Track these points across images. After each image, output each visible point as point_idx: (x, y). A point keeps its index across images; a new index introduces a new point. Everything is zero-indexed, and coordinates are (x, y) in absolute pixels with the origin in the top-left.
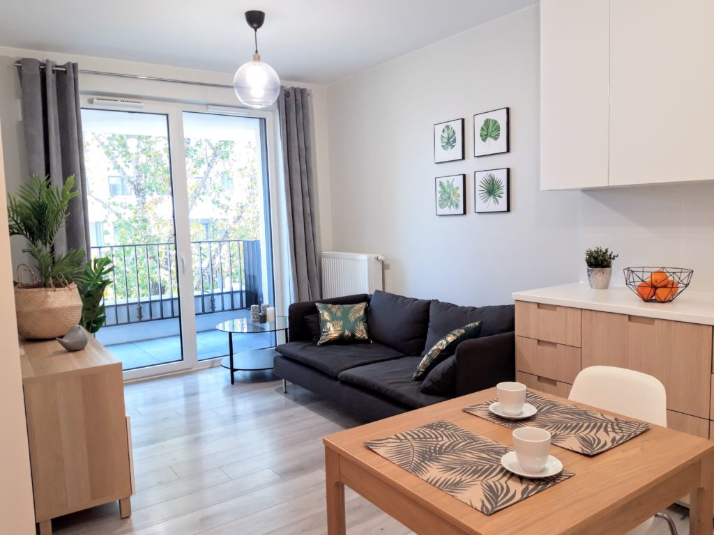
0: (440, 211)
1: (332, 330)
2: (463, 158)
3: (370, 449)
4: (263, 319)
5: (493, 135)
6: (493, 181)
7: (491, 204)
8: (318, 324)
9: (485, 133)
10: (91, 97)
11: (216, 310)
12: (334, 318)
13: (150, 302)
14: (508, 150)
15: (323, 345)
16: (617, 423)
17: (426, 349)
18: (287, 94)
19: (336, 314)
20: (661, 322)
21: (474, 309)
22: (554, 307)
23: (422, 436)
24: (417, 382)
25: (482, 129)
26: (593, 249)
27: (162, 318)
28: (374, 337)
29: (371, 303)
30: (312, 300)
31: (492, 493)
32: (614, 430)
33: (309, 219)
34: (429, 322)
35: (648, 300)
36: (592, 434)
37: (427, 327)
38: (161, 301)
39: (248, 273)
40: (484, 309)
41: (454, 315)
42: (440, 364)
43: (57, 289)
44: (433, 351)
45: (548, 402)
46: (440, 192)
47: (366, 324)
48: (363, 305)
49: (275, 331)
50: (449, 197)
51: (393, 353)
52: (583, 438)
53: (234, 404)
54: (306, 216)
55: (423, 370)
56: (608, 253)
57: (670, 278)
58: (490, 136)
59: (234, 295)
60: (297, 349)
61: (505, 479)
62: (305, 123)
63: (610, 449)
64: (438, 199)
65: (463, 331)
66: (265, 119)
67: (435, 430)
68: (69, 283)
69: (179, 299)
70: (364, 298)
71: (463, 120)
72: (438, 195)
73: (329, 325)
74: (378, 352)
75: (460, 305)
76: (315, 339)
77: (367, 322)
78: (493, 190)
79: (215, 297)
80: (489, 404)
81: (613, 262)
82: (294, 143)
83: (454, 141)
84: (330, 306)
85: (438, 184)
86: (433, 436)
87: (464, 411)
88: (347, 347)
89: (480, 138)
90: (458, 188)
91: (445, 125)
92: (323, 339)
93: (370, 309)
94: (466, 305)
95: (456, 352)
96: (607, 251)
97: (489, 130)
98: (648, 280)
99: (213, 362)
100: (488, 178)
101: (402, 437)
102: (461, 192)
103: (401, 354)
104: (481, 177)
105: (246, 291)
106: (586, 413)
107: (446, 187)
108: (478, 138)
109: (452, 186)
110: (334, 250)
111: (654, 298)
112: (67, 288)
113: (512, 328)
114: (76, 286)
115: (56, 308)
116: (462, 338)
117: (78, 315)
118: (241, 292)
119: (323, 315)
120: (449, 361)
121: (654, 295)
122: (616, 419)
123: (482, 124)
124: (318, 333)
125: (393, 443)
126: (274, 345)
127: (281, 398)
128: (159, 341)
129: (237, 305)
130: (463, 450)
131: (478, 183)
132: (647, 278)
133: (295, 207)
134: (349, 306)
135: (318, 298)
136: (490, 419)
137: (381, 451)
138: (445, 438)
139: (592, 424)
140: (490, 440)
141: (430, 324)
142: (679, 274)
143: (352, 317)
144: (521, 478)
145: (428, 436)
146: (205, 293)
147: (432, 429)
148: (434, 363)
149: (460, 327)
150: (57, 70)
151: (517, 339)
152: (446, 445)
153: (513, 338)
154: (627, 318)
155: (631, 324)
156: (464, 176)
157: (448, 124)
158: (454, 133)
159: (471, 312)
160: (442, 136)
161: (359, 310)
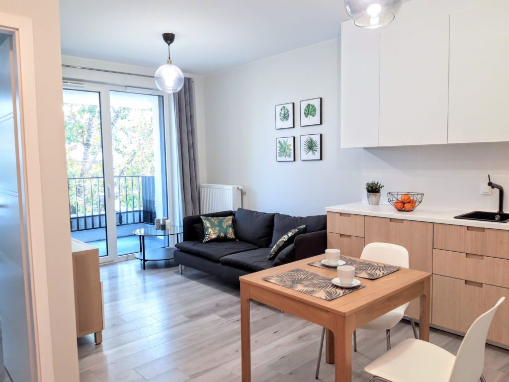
0: (279, 159)
1: (212, 232)
2: (294, 127)
4: (164, 227)
5: (313, 113)
6: (312, 141)
7: (311, 155)
8: (203, 229)
9: (307, 112)
11: (123, 223)
12: (213, 225)
14: (321, 123)
15: (207, 242)
16: (385, 267)
19: (214, 223)
20: (406, 221)
21: (302, 218)
22: (349, 215)
23: (290, 275)
24: (270, 261)
25: (305, 110)
26: (370, 182)
28: (239, 237)
29: (236, 216)
30: (194, 215)
31: (329, 293)
32: (383, 270)
33: (193, 162)
34: (274, 226)
35: (400, 210)
36: (373, 271)
37: (273, 229)
39: (145, 199)
40: (308, 218)
41: (290, 222)
42: (284, 249)
44: (280, 242)
45: (350, 260)
46: (279, 147)
48: (230, 218)
49: (169, 236)
50: (285, 150)
51: (253, 246)
52: (369, 274)
54: (191, 160)
55: (274, 254)
56: (379, 185)
57: (412, 198)
58: (310, 114)
59: (135, 213)
60: (189, 245)
61: (334, 289)
63: (382, 277)
64: (278, 152)
65: (297, 230)
66: (163, 96)
67: (296, 272)
70: (231, 213)
71: (294, 104)
72: (278, 149)
73: (210, 230)
74: (243, 246)
75: (293, 216)
76: (200, 239)
77: (233, 228)
78: (312, 147)
81: (382, 190)
82: (184, 113)
83: (288, 116)
84: (210, 218)
85: (278, 142)
86: (296, 275)
87: (309, 264)
88: (223, 243)
90: (290, 145)
91: (282, 106)
92: (207, 238)
93: (236, 219)
94: (297, 216)
95: (294, 242)
96: (378, 183)
97: (310, 111)
98: (400, 199)
99: (128, 257)
100: (308, 139)
101: (280, 275)
102: (292, 147)
103: (257, 247)
104: (304, 139)
105: (143, 211)
106: (369, 264)
107: (283, 144)
108: (303, 116)
109: (287, 143)
110: (208, 183)
111: (403, 209)
113: (325, 227)
116: (300, 232)
118: (140, 211)
119: (206, 223)
120: (291, 246)
121: (403, 207)
122: (384, 266)
123: (305, 107)
124: (203, 235)
127: (179, 277)
129: (137, 220)
130: (312, 279)
131: (303, 142)
132: (399, 198)
133: (184, 154)
134: (222, 218)
136: (323, 267)
137: (271, 281)
138: (302, 275)
139: (373, 268)
140: (325, 275)
141: (275, 228)
142: (416, 196)
143: (225, 225)
144: (342, 288)
145: (293, 275)
147: (294, 272)
148: (280, 249)
149: (295, 228)
151: (328, 234)
152: (303, 278)
153: (326, 233)
154: (389, 220)
155: (391, 223)
156: (294, 138)
157: (284, 105)
158: (288, 111)
159: (300, 220)
160: (281, 113)
161: (229, 221)
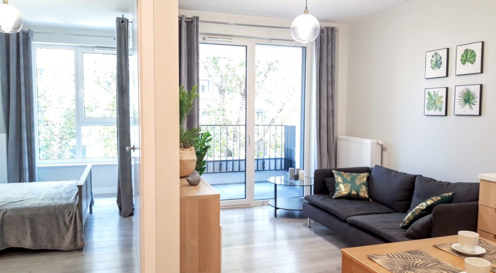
0: (428, 113)
1: (343, 189)
2: (447, 75)
3: (371, 259)
4: (297, 177)
5: (471, 60)
6: (469, 92)
7: (467, 109)
8: (334, 185)
9: (464, 59)
10: (204, 36)
11: (265, 169)
12: (345, 181)
13: (227, 161)
14: (482, 72)
15: (337, 198)
17: (411, 208)
18: (322, 31)
19: (346, 178)
21: (449, 184)
23: (404, 257)
24: (403, 230)
25: (463, 56)
27: (233, 171)
28: (373, 197)
29: (372, 174)
30: (329, 168)
33: (331, 113)
34: (414, 190)
37: (412, 193)
38: (233, 161)
39: (286, 147)
40: (457, 184)
41: (433, 186)
42: (420, 219)
43: (185, 149)
44: (416, 210)
46: (428, 99)
47: (367, 188)
48: (366, 175)
49: (303, 186)
50: (435, 103)
51: (387, 209)
53: (275, 230)
54: (329, 111)
55: (408, 222)
58: (468, 61)
59: (277, 160)
60: (319, 200)
62: (333, 50)
64: (426, 104)
65: (439, 198)
66: (306, 48)
67: (414, 254)
68: (191, 146)
69: (245, 160)
70: (367, 170)
71: (448, 49)
72: (427, 101)
73: (341, 186)
74: (375, 207)
75: (438, 180)
76: (330, 194)
77: (367, 186)
78: (469, 99)
79: (265, 161)
80: (452, 244)
82: (325, 63)
83: (441, 63)
84: (342, 173)
85: (427, 93)
86: (412, 258)
87: (435, 246)
89: (461, 63)
90: (442, 97)
91: (434, 52)
92: (336, 194)
93: (372, 177)
95: (433, 212)
97: (468, 57)
99: (263, 202)
100: (465, 91)
101: (391, 256)
102: (444, 99)
103: (392, 211)
104: (460, 90)
105: (285, 159)
107: (433, 96)
108: (459, 62)
109: (438, 95)
110: (346, 135)
112: (189, 149)
113: (477, 199)
114: (194, 148)
115: (184, 160)
116: (438, 202)
117: (194, 165)
118: (281, 159)
119: (337, 178)
120: (428, 217)
123: (463, 52)
124: (334, 190)
125: (385, 258)
126: (302, 195)
127: (306, 230)
128: (230, 185)
129: (278, 167)
130: (431, 267)
131: (458, 94)
133: (322, 105)
134: (356, 174)
135: (334, 167)
136: (451, 253)
137: (378, 261)
138: (420, 260)
140: (450, 265)
141: (415, 192)
143: (358, 182)
145: (408, 257)
146: (259, 158)
147: (411, 253)
148: (416, 218)
149: (437, 195)
150: (188, 21)
151: (480, 207)
152: (421, 263)
156: (447, 89)
157: (436, 52)
158: (441, 58)
159: (446, 186)
160: (432, 60)
161: (363, 178)
